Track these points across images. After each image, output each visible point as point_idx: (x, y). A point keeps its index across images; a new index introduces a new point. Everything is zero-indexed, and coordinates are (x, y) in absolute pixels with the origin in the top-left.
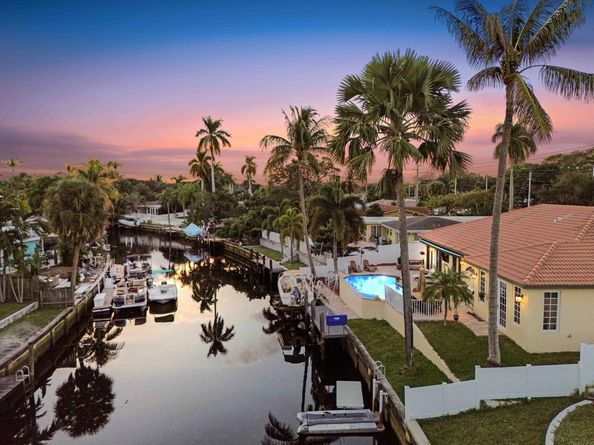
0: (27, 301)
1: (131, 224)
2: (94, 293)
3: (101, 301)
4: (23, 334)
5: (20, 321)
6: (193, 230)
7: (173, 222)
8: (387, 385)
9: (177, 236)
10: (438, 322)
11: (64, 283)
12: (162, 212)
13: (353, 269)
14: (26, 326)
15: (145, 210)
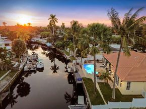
0: (8, 70)
1: (34, 41)
2: (24, 66)
3: (26, 68)
4: (8, 80)
5: (7, 76)
6: (48, 44)
7: (44, 41)
8: (89, 100)
9: (45, 45)
10: (103, 83)
11: (17, 63)
12: (41, 38)
13: (85, 62)
14: (8, 77)
15: (37, 37)
